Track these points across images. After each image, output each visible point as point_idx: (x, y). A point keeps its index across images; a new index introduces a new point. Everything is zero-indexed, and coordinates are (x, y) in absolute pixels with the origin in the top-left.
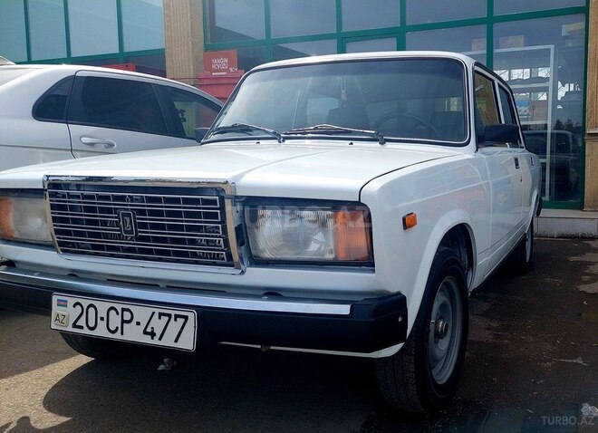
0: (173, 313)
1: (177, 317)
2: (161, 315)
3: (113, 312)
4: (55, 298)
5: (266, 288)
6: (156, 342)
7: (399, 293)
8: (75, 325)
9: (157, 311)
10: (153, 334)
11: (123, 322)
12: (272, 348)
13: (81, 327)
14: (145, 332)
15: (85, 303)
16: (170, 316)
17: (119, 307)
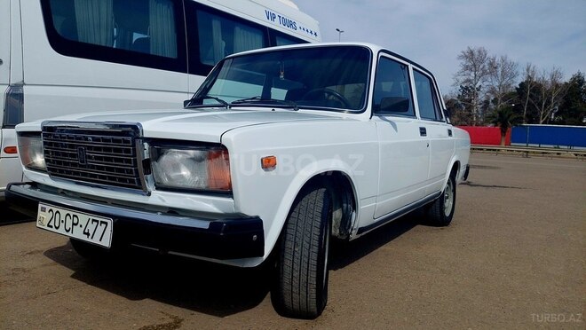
0: (100, 220)
1: (102, 222)
2: (93, 220)
3: (68, 217)
4: (40, 206)
5: (170, 208)
6: (89, 240)
7: (257, 218)
8: (49, 226)
9: (92, 218)
10: (88, 234)
11: (74, 224)
12: (170, 252)
13: (51, 227)
14: (84, 233)
15: (55, 210)
16: (97, 221)
17: (72, 214)
